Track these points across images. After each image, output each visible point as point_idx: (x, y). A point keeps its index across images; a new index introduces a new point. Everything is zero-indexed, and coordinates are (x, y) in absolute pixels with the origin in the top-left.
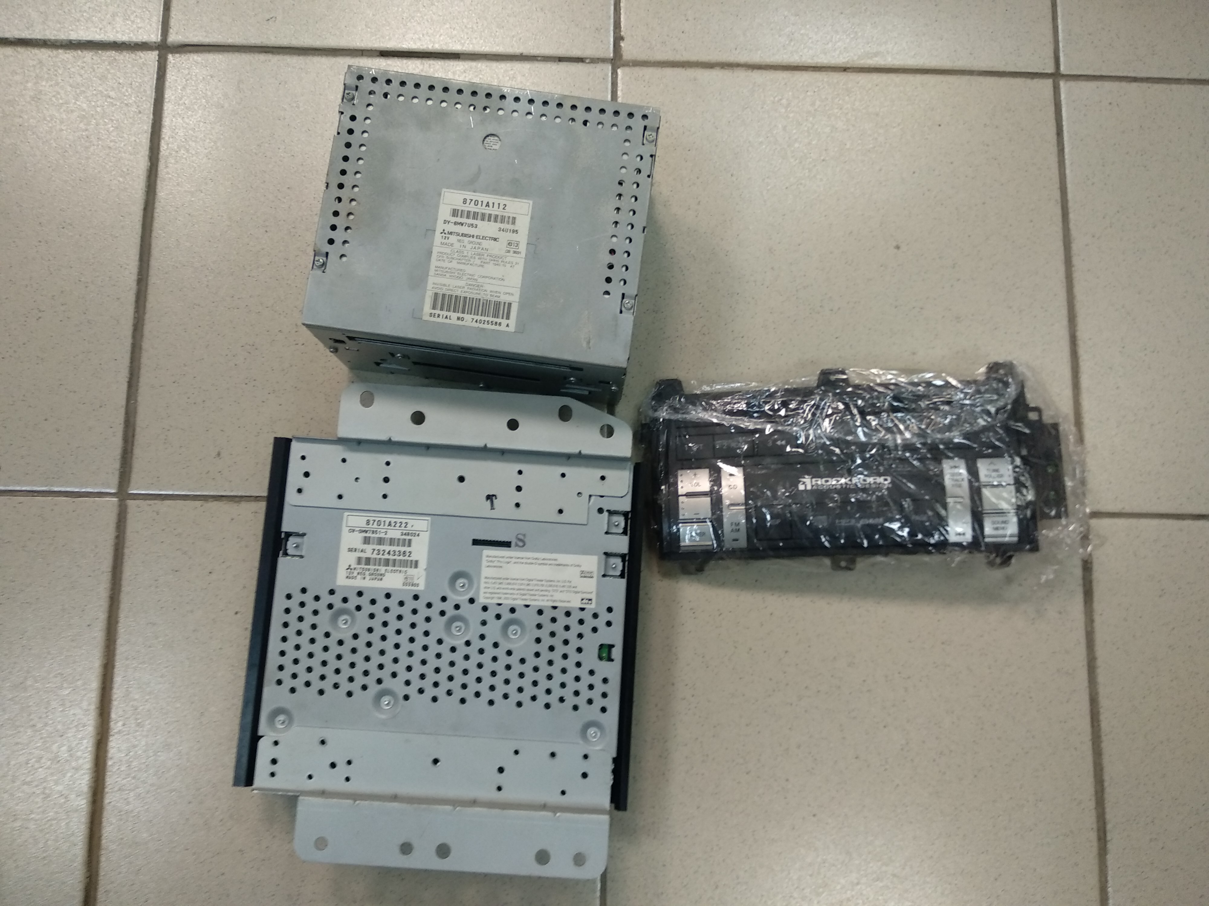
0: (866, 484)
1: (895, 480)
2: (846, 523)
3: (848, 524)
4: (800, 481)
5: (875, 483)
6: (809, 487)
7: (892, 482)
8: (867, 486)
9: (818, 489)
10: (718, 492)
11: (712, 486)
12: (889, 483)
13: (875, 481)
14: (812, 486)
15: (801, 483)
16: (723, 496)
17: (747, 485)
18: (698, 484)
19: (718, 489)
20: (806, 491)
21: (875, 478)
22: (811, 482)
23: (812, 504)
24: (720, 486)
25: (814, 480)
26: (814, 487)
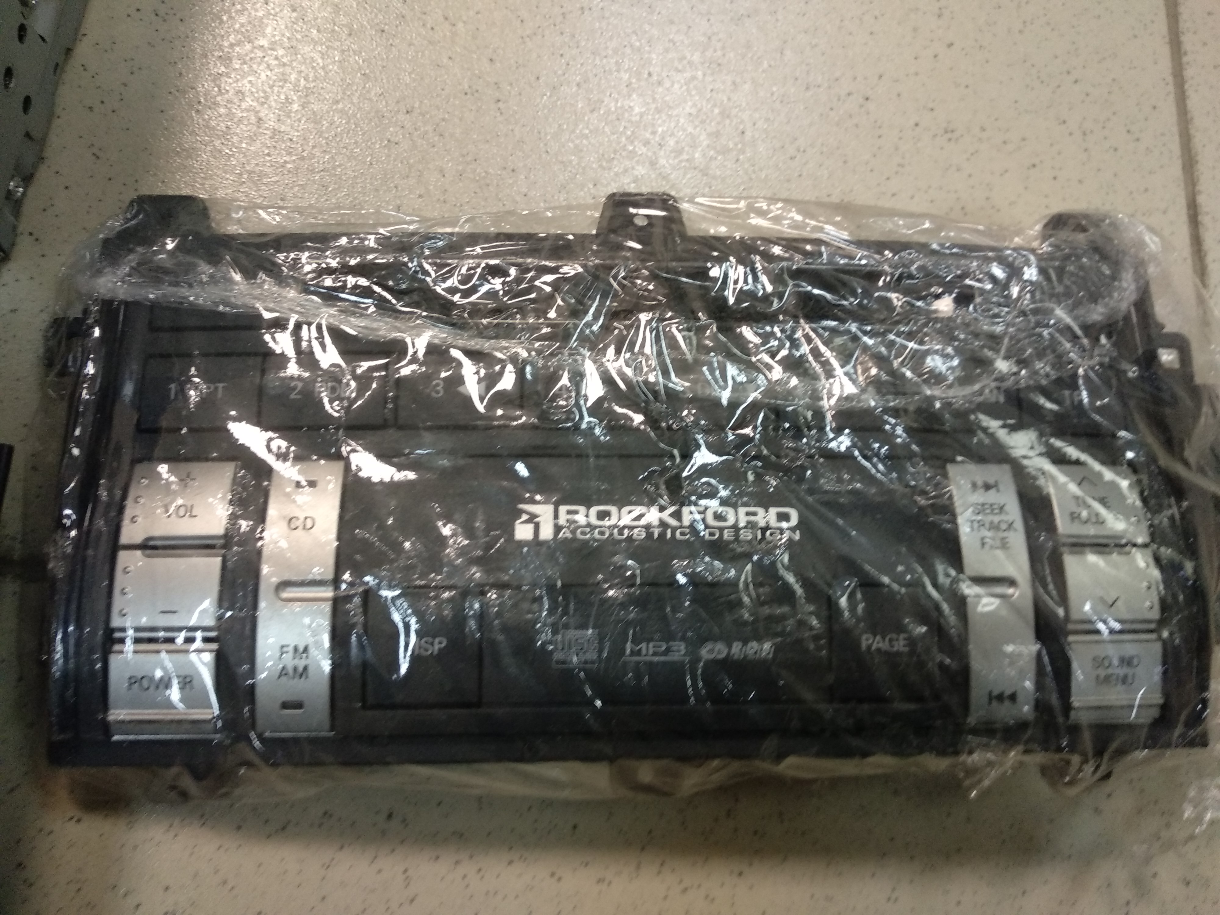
0: (721, 529)
1: (812, 518)
2: (655, 654)
3: (662, 658)
4: (523, 511)
5: (751, 525)
6: (547, 533)
7: (802, 525)
8: (727, 535)
9: (574, 539)
10: (252, 538)
11: (233, 517)
12: (793, 529)
13: (752, 518)
14: (558, 528)
15: (525, 517)
16: (266, 553)
17: (347, 517)
18: (189, 512)
19: (253, 530)
20: (536, 542)
21: (752, 509)
22: (556, 516)
23: (551, 588)
24: (261, 517)
25: (563, 509)
26: (565, 534)
